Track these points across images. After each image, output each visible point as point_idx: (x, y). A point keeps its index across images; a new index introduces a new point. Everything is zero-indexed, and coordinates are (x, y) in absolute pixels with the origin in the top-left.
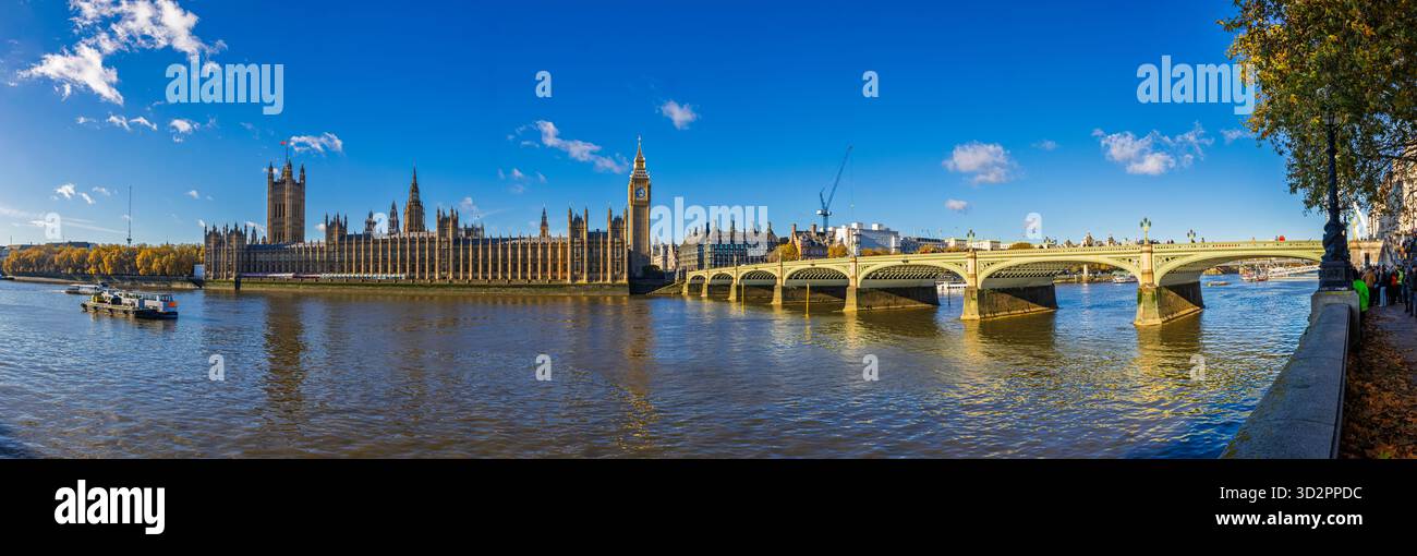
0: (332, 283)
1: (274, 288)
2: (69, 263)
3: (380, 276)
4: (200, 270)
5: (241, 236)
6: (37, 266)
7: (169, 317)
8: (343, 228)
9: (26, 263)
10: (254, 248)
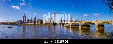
0: (28, 24)
1: (23, 25)
2: (6, 23)
3: (32, 24)
4: (17, 24)
5: (20, 21)
6: (3, 24)
7: (11, 27)
8: (29, 20)
9: (2, 23)
10: (21, 22)
